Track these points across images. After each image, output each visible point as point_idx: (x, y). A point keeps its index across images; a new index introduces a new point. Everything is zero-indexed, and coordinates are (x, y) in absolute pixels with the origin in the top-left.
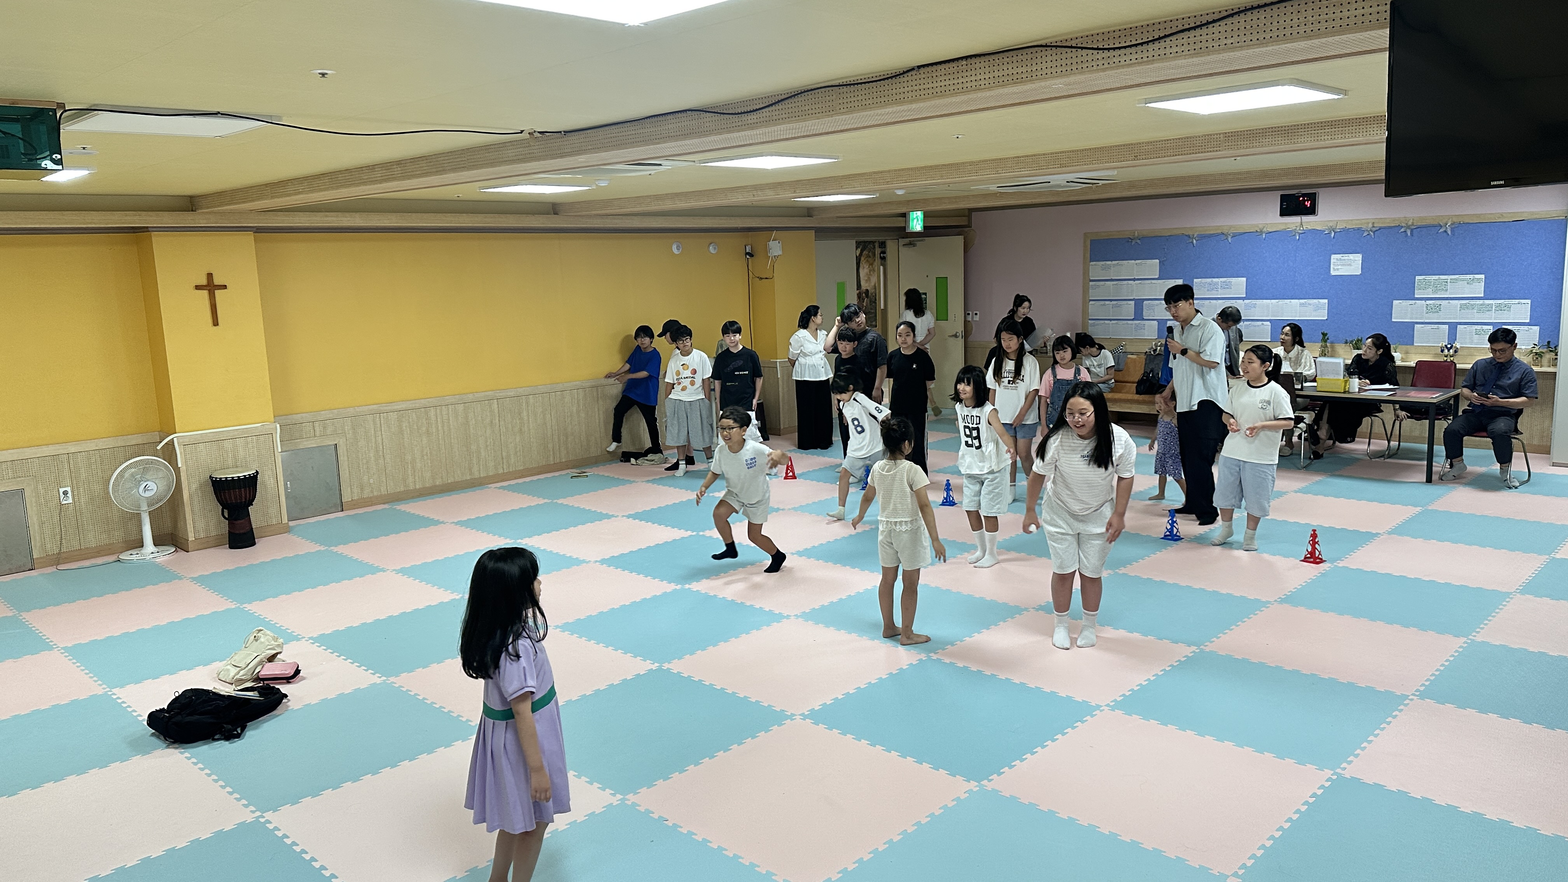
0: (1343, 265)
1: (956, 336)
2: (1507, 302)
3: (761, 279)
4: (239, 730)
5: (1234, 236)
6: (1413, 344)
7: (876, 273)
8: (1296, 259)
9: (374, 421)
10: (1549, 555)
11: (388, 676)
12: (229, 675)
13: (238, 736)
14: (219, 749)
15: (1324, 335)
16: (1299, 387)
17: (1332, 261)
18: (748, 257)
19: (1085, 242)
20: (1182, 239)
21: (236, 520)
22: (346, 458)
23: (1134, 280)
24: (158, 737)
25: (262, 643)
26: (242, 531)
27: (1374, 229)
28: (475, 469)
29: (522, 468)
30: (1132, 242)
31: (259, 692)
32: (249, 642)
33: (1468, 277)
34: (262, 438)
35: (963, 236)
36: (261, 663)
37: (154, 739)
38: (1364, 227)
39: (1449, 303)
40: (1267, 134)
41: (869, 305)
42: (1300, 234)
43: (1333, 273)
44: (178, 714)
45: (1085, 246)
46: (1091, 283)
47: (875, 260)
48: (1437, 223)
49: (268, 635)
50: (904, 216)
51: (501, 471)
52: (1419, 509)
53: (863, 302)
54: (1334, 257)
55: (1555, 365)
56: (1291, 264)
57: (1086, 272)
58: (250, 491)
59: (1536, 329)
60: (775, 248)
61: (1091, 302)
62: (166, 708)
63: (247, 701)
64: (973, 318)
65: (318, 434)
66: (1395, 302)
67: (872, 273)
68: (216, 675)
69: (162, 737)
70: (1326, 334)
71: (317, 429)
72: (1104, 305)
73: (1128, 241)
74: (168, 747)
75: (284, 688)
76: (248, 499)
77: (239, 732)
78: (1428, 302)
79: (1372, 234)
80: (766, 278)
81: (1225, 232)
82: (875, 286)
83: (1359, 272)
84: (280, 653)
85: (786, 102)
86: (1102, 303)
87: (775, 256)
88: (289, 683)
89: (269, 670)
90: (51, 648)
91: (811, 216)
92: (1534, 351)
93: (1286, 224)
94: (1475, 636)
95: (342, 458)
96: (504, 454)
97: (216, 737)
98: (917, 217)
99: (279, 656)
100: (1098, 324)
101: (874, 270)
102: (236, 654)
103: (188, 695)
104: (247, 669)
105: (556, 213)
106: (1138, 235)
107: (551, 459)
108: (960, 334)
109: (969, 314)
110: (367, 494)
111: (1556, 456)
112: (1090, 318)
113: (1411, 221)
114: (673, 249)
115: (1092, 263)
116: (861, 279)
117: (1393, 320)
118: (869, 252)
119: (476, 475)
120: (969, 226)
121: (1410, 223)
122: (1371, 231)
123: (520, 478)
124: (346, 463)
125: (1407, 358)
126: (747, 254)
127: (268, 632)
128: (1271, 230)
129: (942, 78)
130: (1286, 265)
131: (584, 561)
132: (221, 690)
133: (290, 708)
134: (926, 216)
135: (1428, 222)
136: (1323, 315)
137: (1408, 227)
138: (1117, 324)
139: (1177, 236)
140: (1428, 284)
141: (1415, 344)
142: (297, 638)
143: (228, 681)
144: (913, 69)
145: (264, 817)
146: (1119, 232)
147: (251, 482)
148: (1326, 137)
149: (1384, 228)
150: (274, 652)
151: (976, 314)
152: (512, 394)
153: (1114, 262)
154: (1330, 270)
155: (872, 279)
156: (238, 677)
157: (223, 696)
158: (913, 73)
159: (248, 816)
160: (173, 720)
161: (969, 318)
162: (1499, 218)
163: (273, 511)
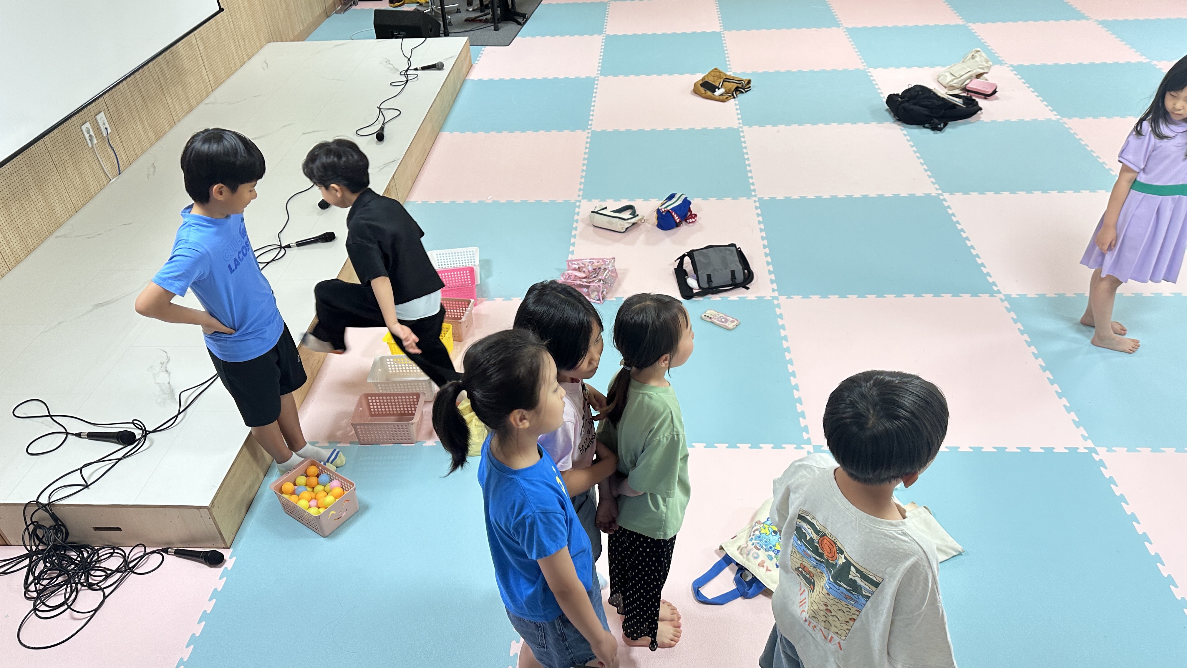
4: (942, 125)
11: (1063, 116)
12: (946, 80)
13: (940, 130)
14: (924, 134)
24: (890, 113)
25: (976, 62)
31: (964, 101)
32: (968, 58)
36: (970, 77)
37: (887, 114)
44: (908, 101)
49: (983, 56)
62: (900, 94)
63: (954, 106)
68: (937, 77)
69: (892, 114)
74: (894, 122)
75: (981, 102)
77: (942, 126)
84: (987, 73)
88: (985, 98)
89: (974, 85)
90: (838, 25)
97: (926, 125)
99: (985, 75)
102: (955, 65)
103: (918, 89)
104: (960, 79)
127: (983, 54)
132: (939, 92)
133: (981, 119)
142: (1001, 63)
143: (943, 84)
145: (942, 195)
150: (982, 71)
156: (951, 83)
157: (939, 97)
159: (933, 190)
160: (903, 105)
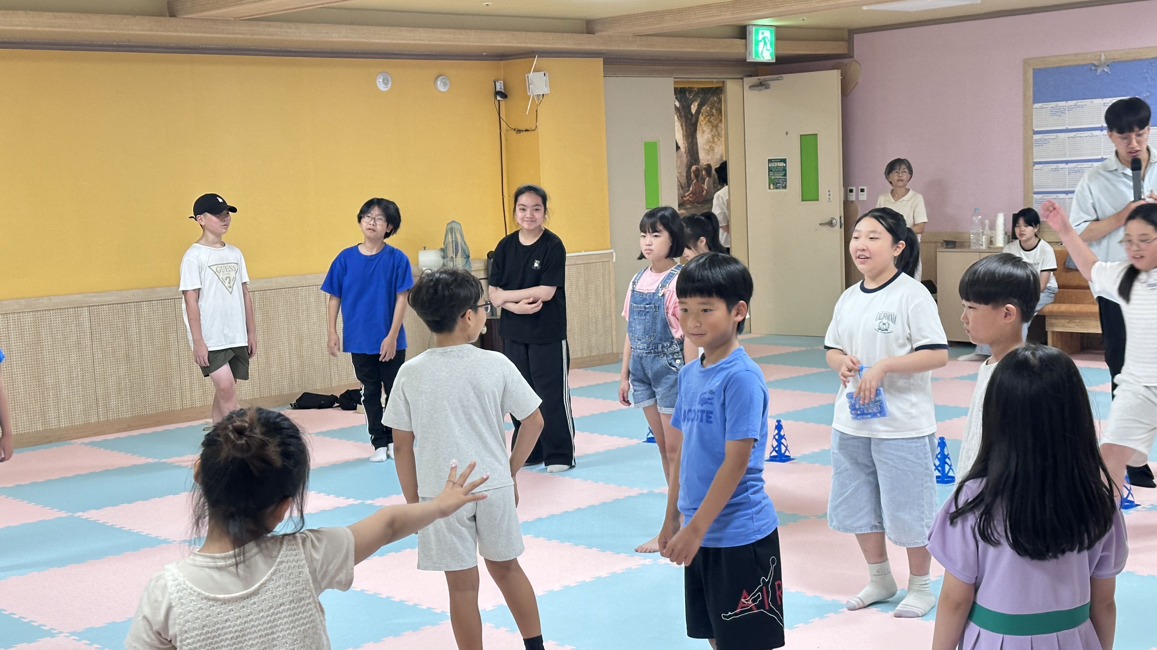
1: (830, 224)
3: (519, 131)
7: (723, 139)
18: (499, 98)
19: (1025, 74)
29: (128, 415)
30: (1096, 70)
35: (840, 71)
41: (712, 186)
45: (1025, 80)
46: (1036, 137)
47: (721, 120)
50: (743, 33)
51: (94, 419)
53: (704, 183)
57: (1028, 119)
60: (538, 82)
61: (1037, 167)
64: (857, 196)
67: (716, 139)
72: (1056, 169)
73: (1091, 70)
80: (527, 130)
82: (722, 158)
86: (1054, 166)
87: (538, 96)
91: (593, 33)
96: (100, 393)
101: (719, 135)
105: (172, 15)
106: (1106, 59)
107: (178, 402)
108: (837, 221)
109: (851, 191)
112: (1035, 190)
114: (378, 85)
115: (1037, 105)
116: (699, 149)
118: (712, 108)
119: (53, 424)
120: (850, 56)
123: (126, 430)
126: (497, 93)
131: (165, 541)
146: (1077, 54)
151: (862, 190)
152: (113, 298)
153: (1070, 103)
155: (716, 150)
161: (852, 197)
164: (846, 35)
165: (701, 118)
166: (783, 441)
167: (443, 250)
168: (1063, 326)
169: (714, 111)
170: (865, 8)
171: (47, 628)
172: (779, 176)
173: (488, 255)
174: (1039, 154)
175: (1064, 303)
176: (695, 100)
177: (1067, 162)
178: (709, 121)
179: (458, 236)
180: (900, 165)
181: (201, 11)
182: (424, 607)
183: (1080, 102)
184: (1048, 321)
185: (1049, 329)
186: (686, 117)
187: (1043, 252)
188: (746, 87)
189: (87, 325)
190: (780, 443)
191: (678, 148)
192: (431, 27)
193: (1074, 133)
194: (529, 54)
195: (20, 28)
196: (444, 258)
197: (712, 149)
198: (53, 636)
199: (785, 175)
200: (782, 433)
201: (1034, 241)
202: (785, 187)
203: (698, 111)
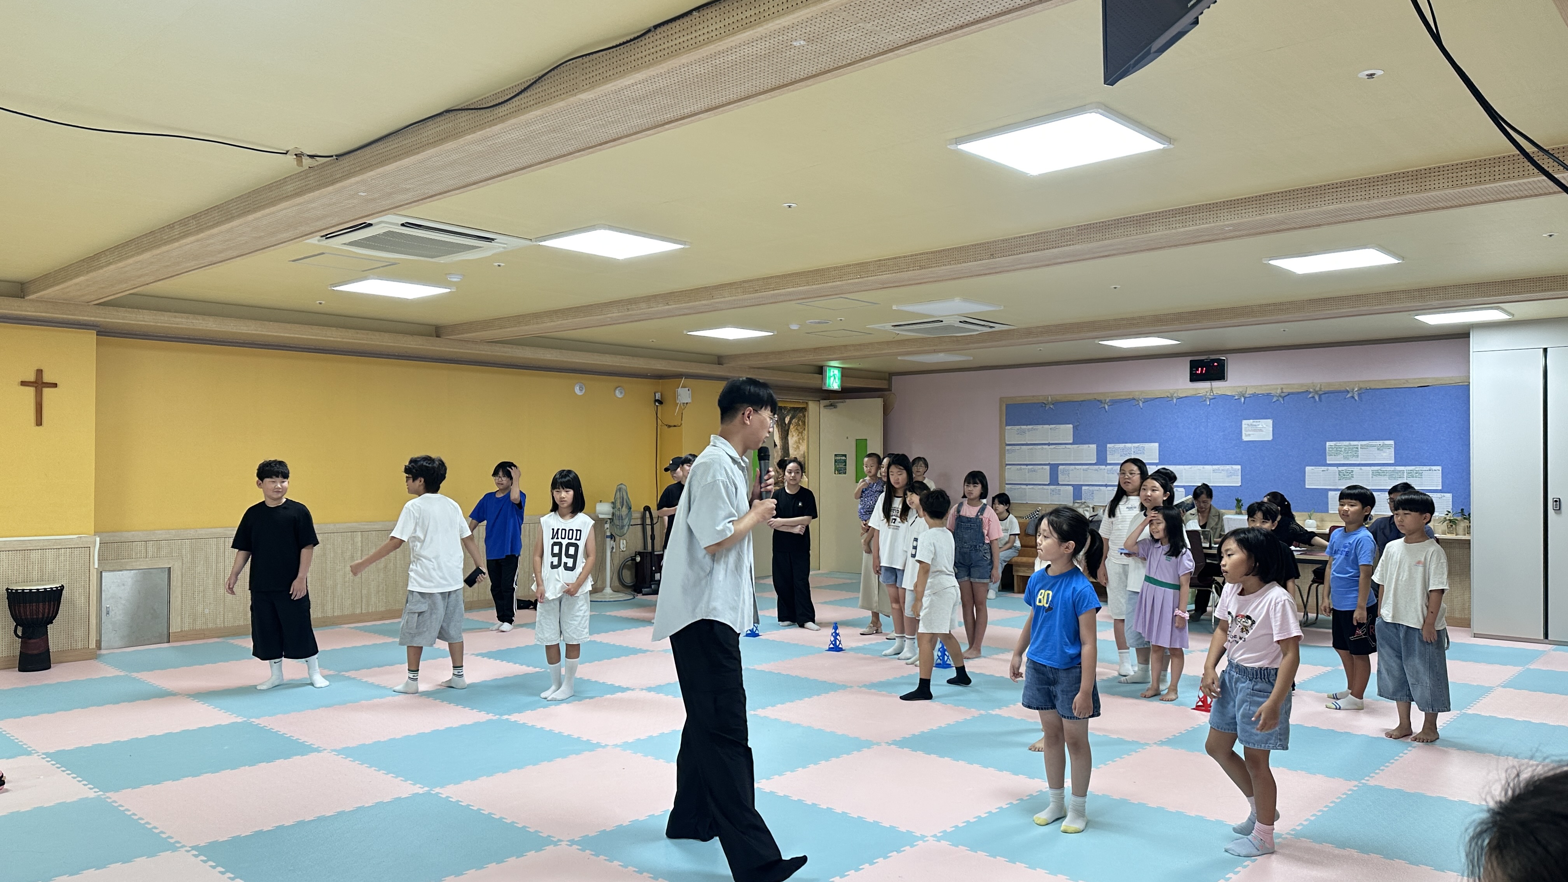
0: (1255, 430)
2: (1418, 468)
3: (670, 426)
5: (1146, 401)
6: (1327, 511)
7: (805, 441)
8: (1207, 425)
9: (217, 545)
10: (1461, 711)
11: (108, 791)
15: (1238, 501)
16: (1207, 545)
17: (1244, 426)
18: (657, 404)
19: (1001, 406)
20: (1094, 404)
21: (30, 639)
22: (179, 584)
23: (1049, 444)
26: (35, 652)
27: (1283, 395)
28: (329, 606)
29: (383, 609)
30: (1045, 406)
33: (1378, 442)
34: (77, 552)
35: (882, 399)
38: (1273, 392)
39: (1361, 469)
40: (1120, 225)
42: (1210, 399)
43: (1245, 438)
45: (1001, 411)
46: (1008, 447)
48: (1343, 389)
50: (821, 371)
51: (358, 611)
52: (1329, 669)
54: (1245, 423)
55: (1469, 533)
56: (1203, 429)
57: (1002, 436)
58: (50, 606)
59: (1449, 496)
60: (684, 395)
61: (1008, 467)
65: (150, 554)
66: (1308, 469)
67: (801, 441)
70: (1241, 500)
71: (150, 550)
72: (1021, 469)
73: (1042, 406)
76: (46, 615)
78: (1341, 468)
79: (1281, 399)
80: (675, 426)
81: (1136, 397)
82: (804, 454)
83: (1270, 438)
85: (534, 87)
86: (1019, 467)
87: (684, 403)
91: (722, 364)
92: (1448, 518)
93: (1196, 389)
94: (1368, 780)
95: (175, 584)
96: (364, 592)
98: (834, 375)
100: (1015, 489)
105: (438, 336)
106: (1052, 400)
110: (199, 625)
111: (1476, 627)
112: (1008, 482)
113: (1319, 386)
114: (576, 390)
115: (1008, 427)
117: (1307, 487)
119: (329, 614)
120: (889, 390)
121: (1318, 389)
122: (1280, 396)
123: (380, 619)
124: (179, 589)
125: (1323, 526)
126: (656, 401)
128: (1181, 396)
129: (677, 36)
130: (1198, 431)
134: (843, 375)
135: (1336, 387)
136: (1236, 481)
137: (1316, 392)
138: (1033, 488)
139: (1089, 401)
140: (1338, 451)
141: (1330, 512)
144: (649, 31)
146: (1033, 396)
147: (54, 597)
148: (1178, 225)
149: (1293, 393)
153: (1030, 427)
154: (1241, 436)
155: (801, 448)
158: (650, 35)
162: (1404, 383)
163: (79, 633)
164: (887, 375)
165: (792, 427)
166: (838, 637)
167: (613, 503)
168: (1024, 572)
169: (800, 423)
170: (899, 358)
171: (315, 746)
172: (842, 466)
173: (644, 508)
174: (1009, 458)
175: (1025, 556)
176: (788, 415)
177: (1027, 465)
178: (797, 429)
179: (624, 494)
180: (919, 461)
181: (459, 334)
182: (585, 739)
183: (1035, 427)
184: (1014, 568)
185: (1015, 574)
186: (782, 425)
187: (1011, 522)
188: (822, 406)
189: (359, 544)
190: (836, 639)
191: (775, 445)
192: (613, 354)
193: (1032, 447)
194: (679, 376)
195: (332, 339)
196: (613, 508)
197: (798, 447)
198: (319, 751)
199: (845, 465)
200: (837, 632)
201: (1006, 514)
202: (845, 473)
203: (790, 422)
